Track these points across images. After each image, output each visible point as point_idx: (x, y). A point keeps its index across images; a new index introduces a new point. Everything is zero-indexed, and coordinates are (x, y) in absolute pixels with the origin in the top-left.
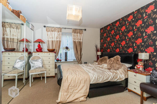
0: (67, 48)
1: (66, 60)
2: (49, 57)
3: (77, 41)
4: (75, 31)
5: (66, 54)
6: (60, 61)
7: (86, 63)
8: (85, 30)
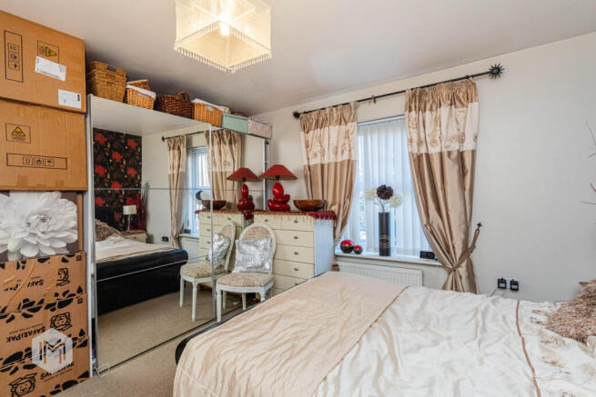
0: (385, 193)
1: (385, 251)
2: (296, 234)
3: (434, 151)
4: (420, 98)
5: (384, 220)
6: (358, 253)
7: (514, 283)
8: (496, 72)
